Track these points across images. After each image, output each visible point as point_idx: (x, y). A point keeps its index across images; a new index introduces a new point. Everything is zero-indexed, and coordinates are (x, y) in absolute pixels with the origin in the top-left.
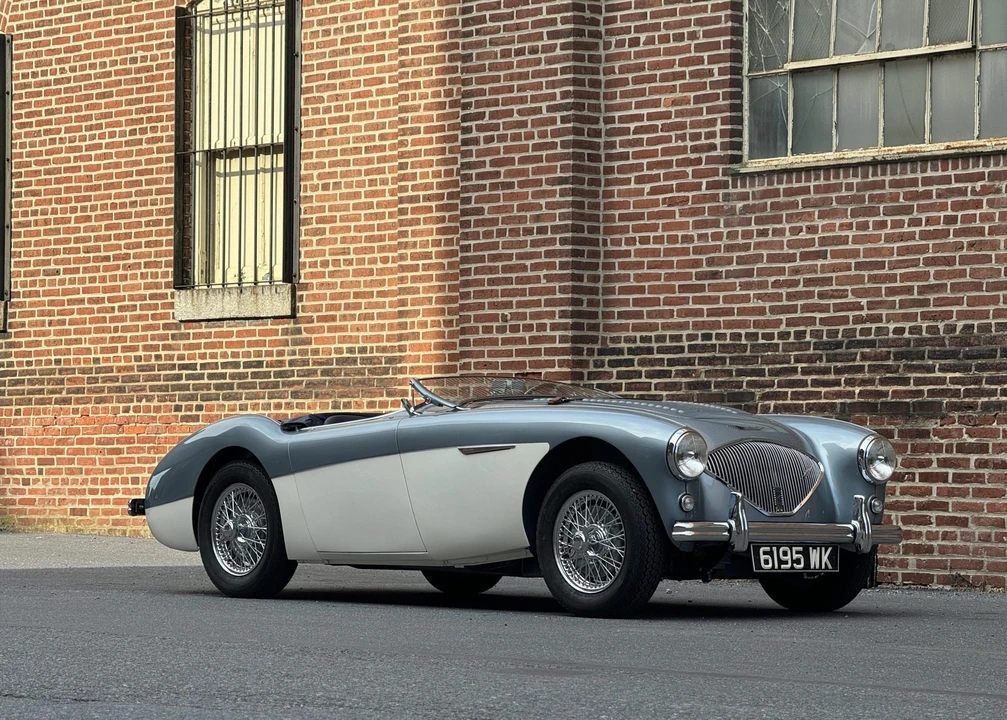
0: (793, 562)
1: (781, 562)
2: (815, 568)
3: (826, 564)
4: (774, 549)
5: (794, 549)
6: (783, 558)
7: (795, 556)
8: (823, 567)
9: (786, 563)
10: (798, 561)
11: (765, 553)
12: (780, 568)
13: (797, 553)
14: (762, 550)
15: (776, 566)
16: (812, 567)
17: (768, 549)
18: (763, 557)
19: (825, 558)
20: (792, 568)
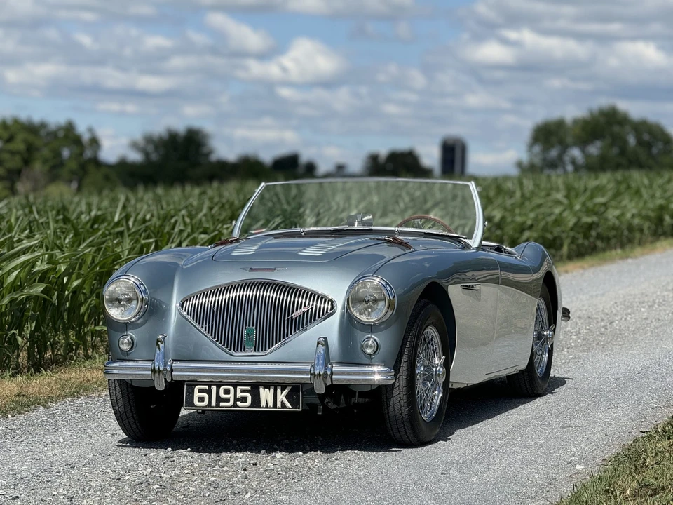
0: (236, 399)
1: (219, 399)
2: (267, 407)
3: (282, 402)
4: (214, 388)
5: (239, 388)
6: (222, 395)
7: (239, 395)
8: (279, 405)
9: (228, 400)
10: (244, 400)
11: (200, 391)
12: (218, 405)
13: (243, 391)
14: (197, 388)
15: (214, 403)
16: (263, 404)
17: (207, 387)
18: (197, 395)
19: (281, 397)
20: (235, 405)
